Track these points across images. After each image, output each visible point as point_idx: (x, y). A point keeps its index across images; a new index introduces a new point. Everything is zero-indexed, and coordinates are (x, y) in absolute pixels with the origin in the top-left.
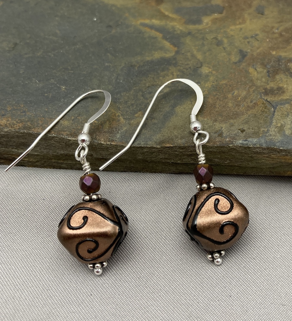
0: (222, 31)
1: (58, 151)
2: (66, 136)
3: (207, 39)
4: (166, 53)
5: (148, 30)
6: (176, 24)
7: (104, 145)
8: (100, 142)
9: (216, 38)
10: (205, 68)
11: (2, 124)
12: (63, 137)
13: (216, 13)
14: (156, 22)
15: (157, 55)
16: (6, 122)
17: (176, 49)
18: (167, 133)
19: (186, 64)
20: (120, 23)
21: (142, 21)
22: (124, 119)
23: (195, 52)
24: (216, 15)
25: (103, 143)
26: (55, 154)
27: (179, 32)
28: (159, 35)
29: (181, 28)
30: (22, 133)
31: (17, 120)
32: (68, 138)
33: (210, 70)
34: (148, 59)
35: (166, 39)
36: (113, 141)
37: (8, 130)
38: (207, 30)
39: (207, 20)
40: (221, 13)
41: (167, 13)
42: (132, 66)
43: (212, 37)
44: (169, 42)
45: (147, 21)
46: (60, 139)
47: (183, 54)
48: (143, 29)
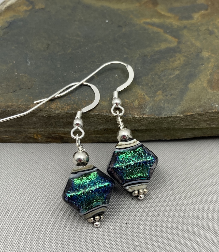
0: (211, 23)
1: (98, 127)
2: (107, 113)
3: (200, 30)
4: (170, 44)
5: (150, 27)
6: (172, 21)
7: (138, 118)
8: (134, 116)
9: (208, 29)
10: (205, 53)
11: (53, 108)
12: (104, 114)
13: (203, 10)
14: (156, 20)
15: (163, 46)
16: (56, 106)
17: (177, 40)
18: (186, 105)
19: (188, 51)
20: (127, 23)
21: (145, 20)
22: (149, 97)
23: (193, 41)
24: (203, 12)
25: (137, 116)
26: (96, 129)
27: (176, 27)
28: (161, 31)
29: (177, 24)
30: (71, 113)
31: (65, 104)
32: (108, 114)
33: (209, 54)
34: (157, 49)
35: (167, 33)
36: (144, 114)
37: (59, 112)
38: (199, 24)
39: (196, 16)
40: (207, 10)
41: (163, 13)
42: (145, 56)
43: (204, 29)
44: (171, 35)
45: (149, 20)
46: (102, 116)
47: (184, 43)
48: (147, 27)
